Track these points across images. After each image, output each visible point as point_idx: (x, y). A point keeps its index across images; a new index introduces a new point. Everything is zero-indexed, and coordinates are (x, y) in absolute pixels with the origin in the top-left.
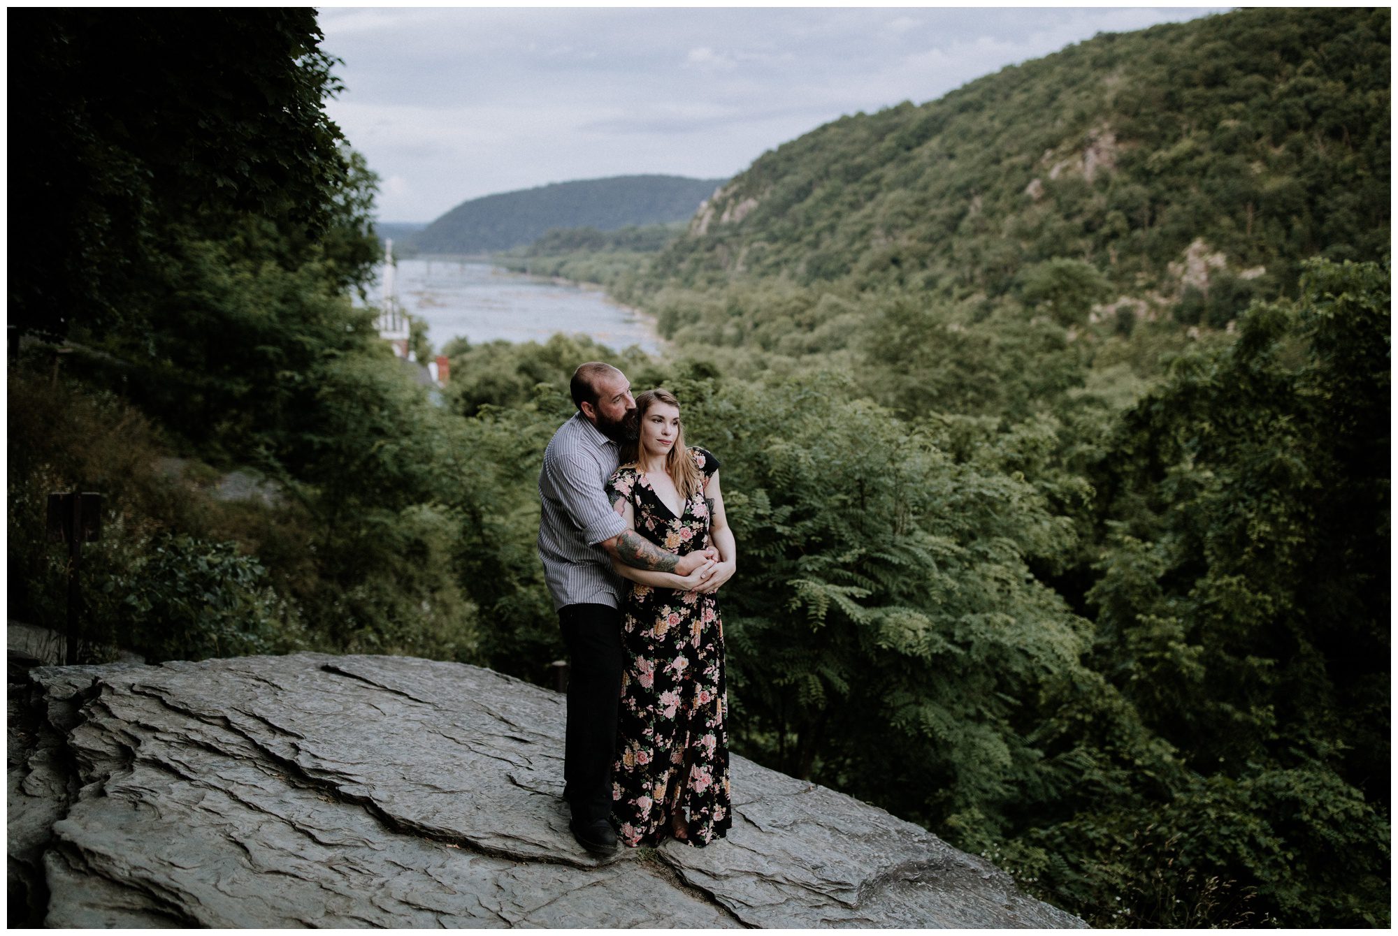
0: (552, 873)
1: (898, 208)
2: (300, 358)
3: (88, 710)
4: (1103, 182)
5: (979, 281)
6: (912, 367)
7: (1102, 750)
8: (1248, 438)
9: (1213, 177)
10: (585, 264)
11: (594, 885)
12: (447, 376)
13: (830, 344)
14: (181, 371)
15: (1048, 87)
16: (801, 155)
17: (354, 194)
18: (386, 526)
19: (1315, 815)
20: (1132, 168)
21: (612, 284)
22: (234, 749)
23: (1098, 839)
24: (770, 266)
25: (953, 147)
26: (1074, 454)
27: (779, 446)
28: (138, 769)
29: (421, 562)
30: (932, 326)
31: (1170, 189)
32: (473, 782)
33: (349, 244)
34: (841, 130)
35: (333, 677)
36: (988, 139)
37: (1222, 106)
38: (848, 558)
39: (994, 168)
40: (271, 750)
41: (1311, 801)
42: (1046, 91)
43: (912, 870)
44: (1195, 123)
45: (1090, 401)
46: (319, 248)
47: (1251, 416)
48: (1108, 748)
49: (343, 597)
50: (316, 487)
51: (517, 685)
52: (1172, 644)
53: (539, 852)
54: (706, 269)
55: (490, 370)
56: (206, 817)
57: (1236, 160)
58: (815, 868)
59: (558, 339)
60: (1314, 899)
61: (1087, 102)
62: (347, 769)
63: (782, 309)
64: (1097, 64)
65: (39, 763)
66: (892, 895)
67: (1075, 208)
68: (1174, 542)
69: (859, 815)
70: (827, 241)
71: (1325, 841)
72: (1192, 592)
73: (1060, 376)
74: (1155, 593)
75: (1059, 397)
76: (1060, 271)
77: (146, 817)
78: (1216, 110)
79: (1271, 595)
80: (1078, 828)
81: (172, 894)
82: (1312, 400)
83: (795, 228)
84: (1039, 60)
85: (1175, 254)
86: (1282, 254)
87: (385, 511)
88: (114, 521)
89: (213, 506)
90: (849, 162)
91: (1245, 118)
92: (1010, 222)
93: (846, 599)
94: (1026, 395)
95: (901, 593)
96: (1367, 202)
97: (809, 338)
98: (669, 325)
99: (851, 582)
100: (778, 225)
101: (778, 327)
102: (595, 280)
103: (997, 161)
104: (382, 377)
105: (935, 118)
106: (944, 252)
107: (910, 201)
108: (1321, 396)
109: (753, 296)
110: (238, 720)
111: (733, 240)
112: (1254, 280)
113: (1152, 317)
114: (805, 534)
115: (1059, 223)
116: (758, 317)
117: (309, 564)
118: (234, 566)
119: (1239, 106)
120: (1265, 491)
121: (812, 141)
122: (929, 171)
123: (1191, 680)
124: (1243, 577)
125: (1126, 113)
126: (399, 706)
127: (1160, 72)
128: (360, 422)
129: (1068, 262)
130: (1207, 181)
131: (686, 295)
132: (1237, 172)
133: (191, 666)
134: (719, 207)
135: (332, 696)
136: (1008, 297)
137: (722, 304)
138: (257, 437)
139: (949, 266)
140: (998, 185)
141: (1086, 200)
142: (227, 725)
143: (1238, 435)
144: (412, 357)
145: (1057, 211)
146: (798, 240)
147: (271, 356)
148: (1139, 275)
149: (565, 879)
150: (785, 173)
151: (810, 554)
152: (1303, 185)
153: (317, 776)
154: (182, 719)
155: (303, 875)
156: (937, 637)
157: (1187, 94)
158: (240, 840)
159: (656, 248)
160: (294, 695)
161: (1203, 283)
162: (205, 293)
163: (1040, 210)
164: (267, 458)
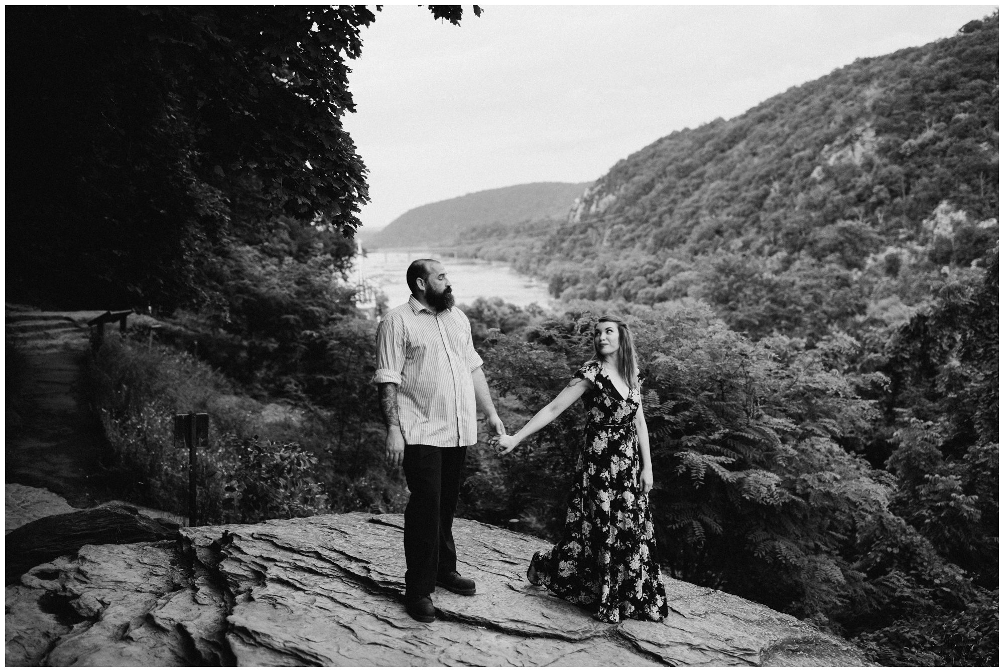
0: (551, 643)
1: (717, 194)
2: (312, 322)
3: (227, 551)
4: (869, 165)
5: (781, 242)
6: (739, 306)
7: (908, 573)
9: (952, 156)
10: (495, 248)
11: (579, 651)
13: (675, 294)
14: (231, 336)
15: (821, 100)
16: (645, 161)
20: (889, 154)
21: (514, 261)
22: (327, 571)
23: (914, 639)
24: (627, 241)
25: (755, 148)
26: (865, 360)
27: (662, 359)
28: (269, 584)
30: (752, 275)
31: (919, 167)
33: (335, 244)
34: (672, 142)
35: (378, 526)
36: (780, 140)
37: (954, 104)
38: (716, 436)
39: (787, 160)
40: (352, 571)
42: (821, 103)
43: (793, 644)
44: (934, 117)
45: (873, 322)
48: (912, 572)
49: (352, 485)
50: (330, 410)
51: (497, 531)
52: (953, 495)
53: (540, 631)
54: (581, 246)
56: (321, 612)
57: (968, 142)
58: (727, 640)
59: (480, 301)
61: (853, 109)
63: (638, 271)
64: (857, 81)
65: (202, 584)
66: (782, 659)
67: (849, 185)
68: (948, 420)
70: (667, 220)
72: (966, 456)
73: (850, 305)
74: (938, 458)
75: (850, 320)
76: (843, 230)
77: (283, 613)
78: (950, 107)
80: (898, 631)
81: (313, 656)
83: (644, 213)
84: (814, 81)
85: (927, 214)
89: (261, 426)
90: (680, 164)
91: (972, 112)
92: (801, 197)
93: (717, 465)
94: (825, 321)
95: (755, 460)
97: (659, 290)
98: (557, 287)
99: (718, 453)
100: (631, 211)
101: (636, 284)
102: (502, 259)
103: (789, 155)
105: (741, 128)
106: (754, 223)
107: (727, 188)
109: (616, 263)
110: (325, 553)
111: (599, 224)
112: (988, 229)
113: (913, 261)
114: (684, 420)
115: (838, 197)
116: (621, 278)
117: (328, 463)
118: (297, 458)
119: (967, 103)
121: (652, 151)
122: (738, 166)
123: (971, 521)
125: (882, 114)
127: (906, 83)
128: (357, 364)
129: (849, 222)
130: (946, 159)
131: (568, 266)
132: (969, 150)
134: (588, 202)
135: (381, 538)
136: (803, 252)
137: (594, 270)
138: (286, 378)
139: (758, 233)
140: (791, 172)
141: (857, 178)
142: (319, 557)
145: (836, 188)
146: (647, 221)
147: (292, 322)
148: (901, 230)
149: (560, 647)
150: (634, 175)
151: (689, 434)
153: (385, 586)
154: (289, 554)
155: (391, 646)
156: (784, 491)
157: (927, 97)
158: (347, 625)
159: (545, 233)
160: (357, 537)
161: (950, 233)
162: (247, 281)
163: (822, 188)
164: (296, 391)
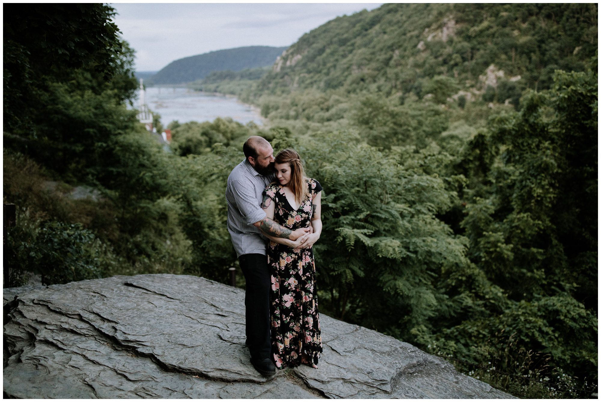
0: (245, 388)
1: (363, 56)
2: (105, 134)
3: (12, 314)
4: (451, 41)
5: (399, 87)
6: (375, 126)
7: (470, 292)
8: (529, 151)
9: (497, 37)
10: (228, 86)
11: (266, 392)
12: (171, 138)
13: (336, 117)
14: (51, 142)
16: (319, 35)
17: (124, 59)
18: (148, 208)
19: (566, 316)
20: (463, 35)
21: (240, 94)
22: (84, 331)
24: (309, 84)
25: (385, 29)
26: (447, 161)
27: (328, 167)
28: (38, 345)
29: (165, 222)
30: (382, 108)
31: (479, 43)
32: (202, 340)
33: (124, 81)
34: (337, 23)
35: (131, 288)
36: (400, 24)
37: (500, 6)
38: (361, 216)
39: (403, 37)
40: (103, 331)
41: (564, 310)
43: (411, 368)
44: (489, 14)
45: (452, 137)
46: (110, 84)
47: (530, 142)
48: (473, 291)
49: (131, 240)
50: (116, 191)
51: (217, 285)
52: (499, 244)
53: (238, 377)
54: (281, 86)
55: (189, 135)
56: (72, 371)
57: (507, 30)
58: (369, 373)
59: (219, 120)
60: (567, 353)
62: (141, 339)
63: (314, 103)
66: (405, 383)
67: (439, 54)
68: (496, 198)
69: (382, 341)
70: (333, 72)
71: (571, 328)
72: (505, 220)
73: (439, 127)
74: (490, 221)
75: (439, 137)
76: (437, 82)
77: (42, 373)
78: (498, 8)
79: (542, 221)
80: (464, 328)
82: (556, 134)
83: (319, 66)
85: (482, 72)
86: (528, 70)
87: (147, 201)
88: (24, 212)
89: (69, 202)
90: (341, 37)
91: (510, 12)
92: (411, 61)
93: (362, 235)
94: (424, 136)
95: (385, 230)
96: (563, 46)
97: (327, 115)
98: (266, 111)
99: (364, 227)
100: (311, 66)
101: (313, 110)
102: (232, 93)
103: (405, 34)
104: (143, 142)
105: (377, 16)
106: (383, 75)
107: (368, 53)
108: (560, 132)
109: (302, 98)
110: (86, 315)
111: (292, 73)
112: (516, 82)
113: (473, 100)
114: (341, 206)
115: (432, 60)
116: (304, 106)
117: (115, 226)
118: (80, 235)
119: (507, 6)
120: (538, 175)
121: (324, 29)
122: (375, 39)
123: (508, 260)
124: (529, 214)
125: (459, 11)
126: (163, 302)
128: (134, 162)
129: (440, 77)
130: (495, 40)
131: (273, 98)
132: (507, 35)
133: (62, 287)
134: (285, 59)
135: (131, 299)
136: (411, 93)
137: (288, 101)
138: (88, 170)
139: (386, 81)
140: (406, 44)
141: (443, 50)
142: (81, 318)
143: (524, 150)
144: (155, 130)
145: (431, 55)
146: (320, 72)
147: (92, 133)
148: (467, 81)
149: (252, 391)
150: (313, 43)
151: (344, 215)
152: (536, 39)
153: (126, 344)
154: (58, 316)
156: (403, 249)
158: (91, 383)
159: (259, 78)
160: (112, 300)
161: (494, 84)
162: (60, 106)
163: (424, 55)
164: (93, 180)
